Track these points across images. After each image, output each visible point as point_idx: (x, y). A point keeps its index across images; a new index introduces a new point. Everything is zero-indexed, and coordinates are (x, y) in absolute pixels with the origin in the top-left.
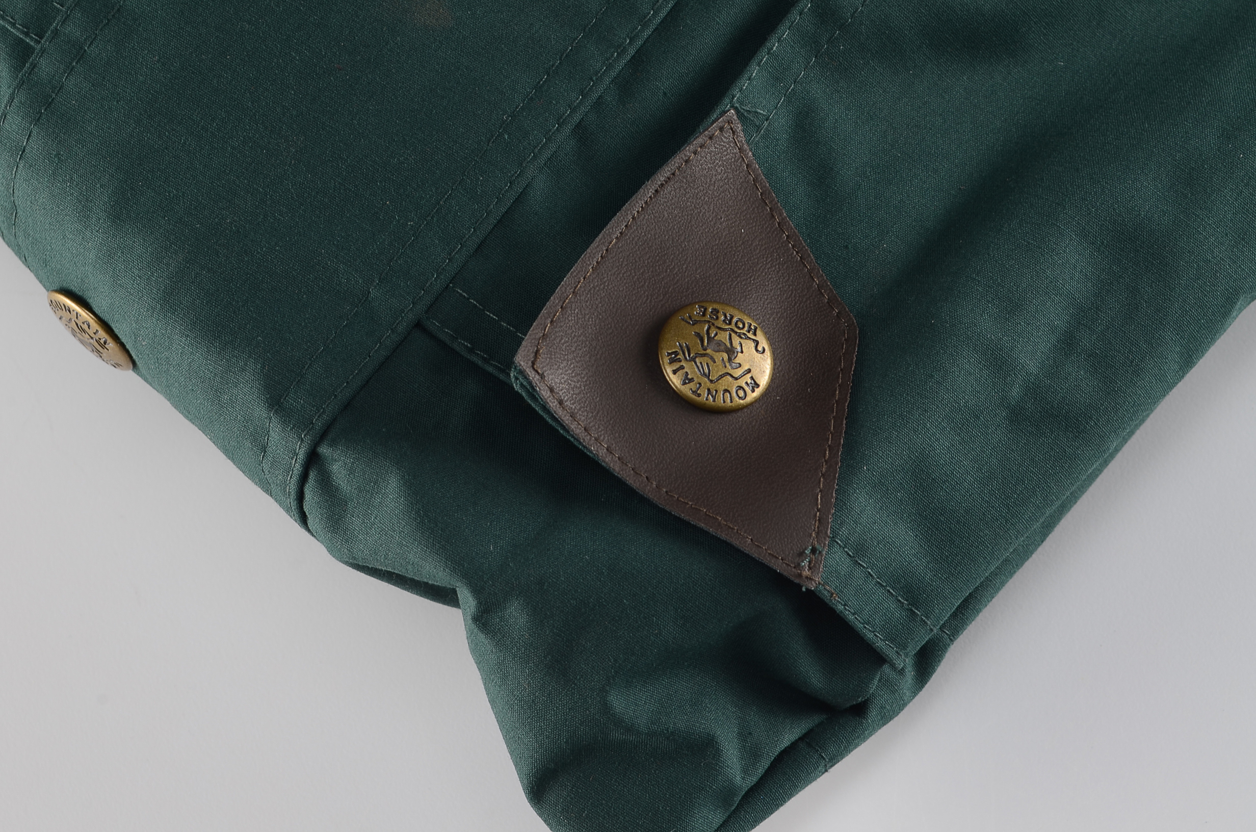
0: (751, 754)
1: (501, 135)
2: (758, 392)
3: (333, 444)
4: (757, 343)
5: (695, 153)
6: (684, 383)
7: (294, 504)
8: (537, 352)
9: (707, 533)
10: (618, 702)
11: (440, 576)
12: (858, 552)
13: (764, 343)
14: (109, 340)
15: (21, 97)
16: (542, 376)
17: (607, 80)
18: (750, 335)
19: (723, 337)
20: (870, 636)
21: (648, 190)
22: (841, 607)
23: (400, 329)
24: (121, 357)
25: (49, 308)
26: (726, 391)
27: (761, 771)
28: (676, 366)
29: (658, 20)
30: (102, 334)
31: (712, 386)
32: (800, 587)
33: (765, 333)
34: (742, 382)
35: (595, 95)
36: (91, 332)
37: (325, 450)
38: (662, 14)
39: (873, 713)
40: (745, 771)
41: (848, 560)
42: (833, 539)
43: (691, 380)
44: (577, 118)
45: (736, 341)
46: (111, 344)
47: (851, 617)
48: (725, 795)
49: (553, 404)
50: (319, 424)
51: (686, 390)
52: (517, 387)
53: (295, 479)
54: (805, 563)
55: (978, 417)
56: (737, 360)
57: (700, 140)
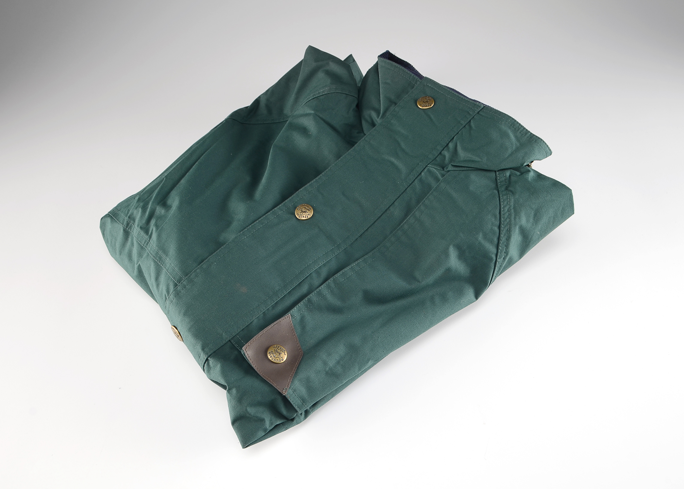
0: (271, 424)
1: (250, 312)
2: (283, 361)
3: (211, 358)
4: (285, 353)
5: (282, 320)
6: (270, 357)
7: (203, 367)
8: (246, 348)
9: (269, 383)
10: (249, 409)
11: (223, 382)
12: (295, 391)
13: (286, 353)
14: (179, 335)
15: (174, 292)
16: (247, 352)
17: (270, 306)
18: (284, 351)
19: (279, 351)
20: (295, 406)
21: (272, 325)
22: (289, 400)
23: (226, 341)
24: (181, 339)
25: (171, 329)
26: (277, 360)
27: (272, 427)
28: (270, 354)
29: (281, 297)
30: (179, 334)
31: (275, 359)
32: (283, 394)
33: (287, 352)
34: (280, 359)
35: (268, 308)
36: (177, 334)
37: (209, 358)
38: (282, 297)
39: (295, 421)
40: (270, 426)
41: (292, 392)
42: (290, 388)
43: (272, 357)
44: (264, 311)
45: (281, 352)
46: (180, 336)
47: (291, 402)
48: (265, 430)
49: (247, 357)
50: (209, 354)
51: (270, 359)
52: (242, 353)
53: (203, 363)
54: (284, 390)
55: (320, 372)
56: (280, 355)
57: (283, 318)
